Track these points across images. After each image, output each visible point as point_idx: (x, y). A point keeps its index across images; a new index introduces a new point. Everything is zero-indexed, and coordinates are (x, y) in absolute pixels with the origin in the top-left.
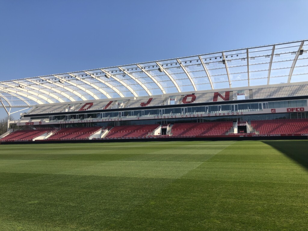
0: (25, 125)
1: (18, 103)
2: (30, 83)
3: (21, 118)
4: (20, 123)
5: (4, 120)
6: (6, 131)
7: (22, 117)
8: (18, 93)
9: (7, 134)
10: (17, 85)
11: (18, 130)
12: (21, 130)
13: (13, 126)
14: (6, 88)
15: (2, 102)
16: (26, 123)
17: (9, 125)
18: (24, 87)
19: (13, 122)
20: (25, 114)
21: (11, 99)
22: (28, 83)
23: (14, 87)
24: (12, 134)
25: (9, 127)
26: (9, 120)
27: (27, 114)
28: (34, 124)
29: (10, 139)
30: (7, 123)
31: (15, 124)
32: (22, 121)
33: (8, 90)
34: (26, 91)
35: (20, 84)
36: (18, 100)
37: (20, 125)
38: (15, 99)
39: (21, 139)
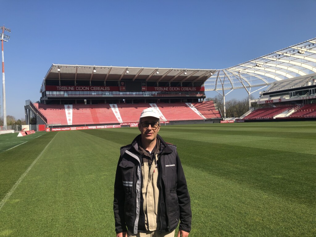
0: (265, 103)
1: (257, 81)
2: (267, 60)
3: (260, 97)
4: (260, 102)
5: (245, 100)
6: (248, 110)
7: (261, 95)
8: (256, 72)
9: (249, 112)
10: (254, 64)
11: (258, 108)
12: (261, 108)
13: (254, 105)
14: (245, 69)
15: (243, 83)
16: (266, 101)
17: (250, 104)
18: (261, 65)
19: (253, 101)
20: (264, 93)
21: (250, 79)
22: (265, 60)
23: (252, 67)
24: (254, 113)
25: (250, 106)
26: (250, 99)
27: (266, 92)
28: (274, 102)
29: (253, 117)
30: (248, 102)
31: (255, 103)
32: (262, 100)
33: (247, 71)
34: (263, 69)
35: (257, 63)
36: (256, 79)
37: (261, 104)
38: (254, 79)
39: (263, 117)
